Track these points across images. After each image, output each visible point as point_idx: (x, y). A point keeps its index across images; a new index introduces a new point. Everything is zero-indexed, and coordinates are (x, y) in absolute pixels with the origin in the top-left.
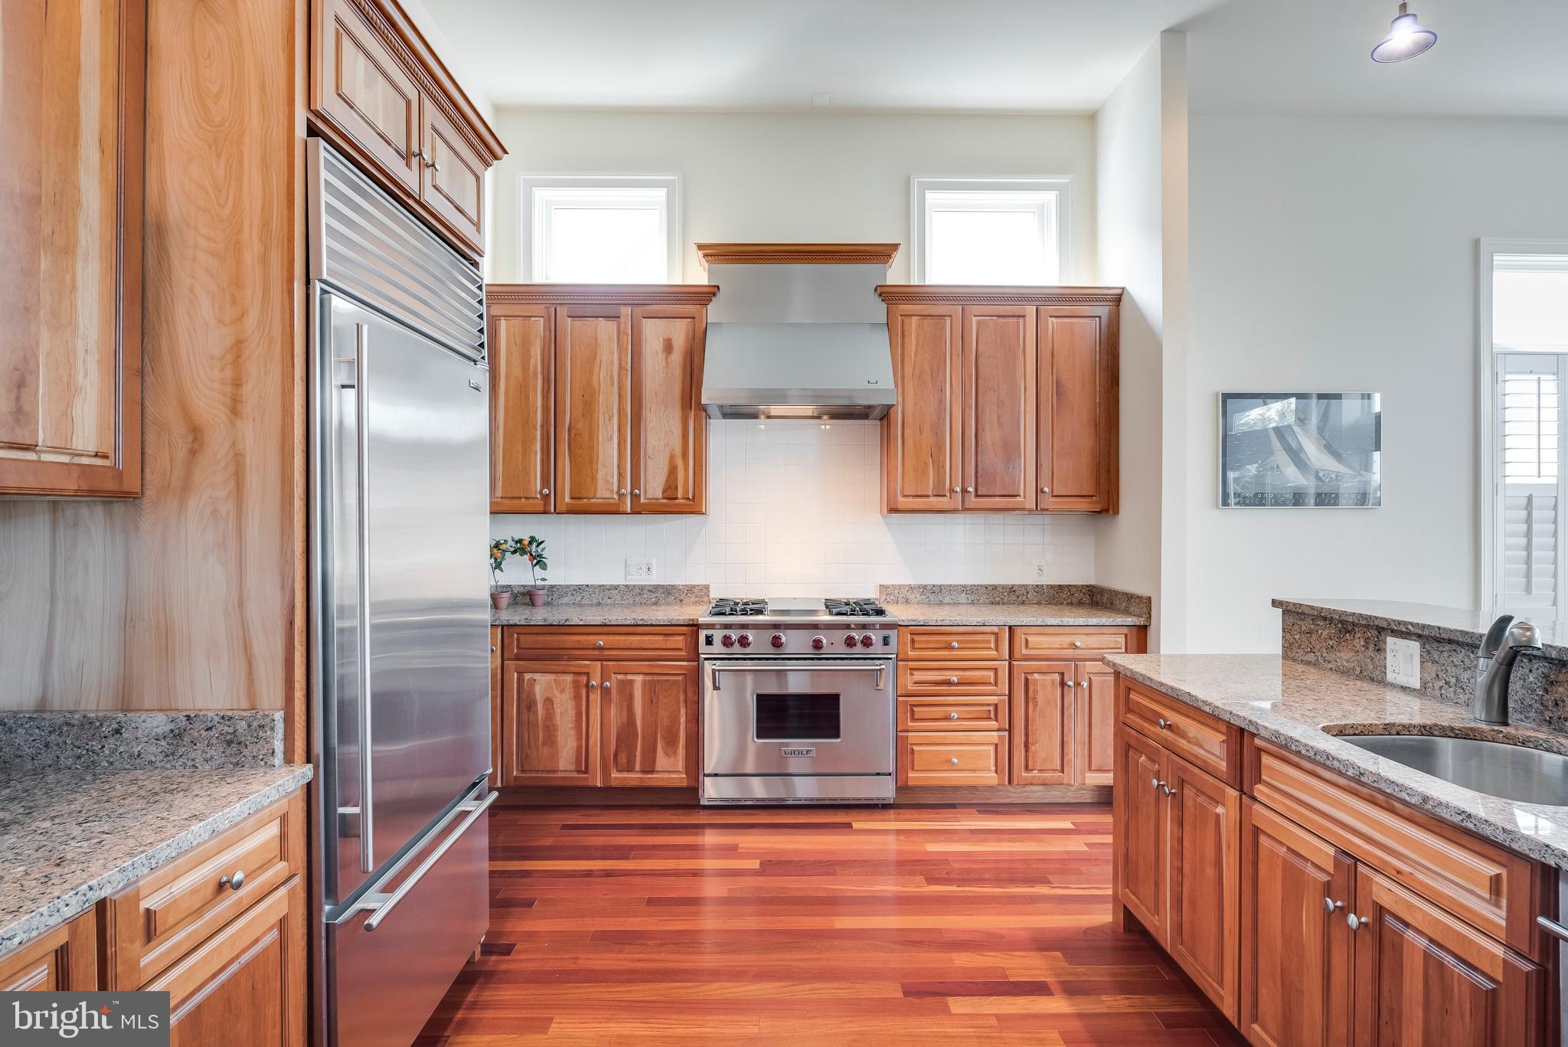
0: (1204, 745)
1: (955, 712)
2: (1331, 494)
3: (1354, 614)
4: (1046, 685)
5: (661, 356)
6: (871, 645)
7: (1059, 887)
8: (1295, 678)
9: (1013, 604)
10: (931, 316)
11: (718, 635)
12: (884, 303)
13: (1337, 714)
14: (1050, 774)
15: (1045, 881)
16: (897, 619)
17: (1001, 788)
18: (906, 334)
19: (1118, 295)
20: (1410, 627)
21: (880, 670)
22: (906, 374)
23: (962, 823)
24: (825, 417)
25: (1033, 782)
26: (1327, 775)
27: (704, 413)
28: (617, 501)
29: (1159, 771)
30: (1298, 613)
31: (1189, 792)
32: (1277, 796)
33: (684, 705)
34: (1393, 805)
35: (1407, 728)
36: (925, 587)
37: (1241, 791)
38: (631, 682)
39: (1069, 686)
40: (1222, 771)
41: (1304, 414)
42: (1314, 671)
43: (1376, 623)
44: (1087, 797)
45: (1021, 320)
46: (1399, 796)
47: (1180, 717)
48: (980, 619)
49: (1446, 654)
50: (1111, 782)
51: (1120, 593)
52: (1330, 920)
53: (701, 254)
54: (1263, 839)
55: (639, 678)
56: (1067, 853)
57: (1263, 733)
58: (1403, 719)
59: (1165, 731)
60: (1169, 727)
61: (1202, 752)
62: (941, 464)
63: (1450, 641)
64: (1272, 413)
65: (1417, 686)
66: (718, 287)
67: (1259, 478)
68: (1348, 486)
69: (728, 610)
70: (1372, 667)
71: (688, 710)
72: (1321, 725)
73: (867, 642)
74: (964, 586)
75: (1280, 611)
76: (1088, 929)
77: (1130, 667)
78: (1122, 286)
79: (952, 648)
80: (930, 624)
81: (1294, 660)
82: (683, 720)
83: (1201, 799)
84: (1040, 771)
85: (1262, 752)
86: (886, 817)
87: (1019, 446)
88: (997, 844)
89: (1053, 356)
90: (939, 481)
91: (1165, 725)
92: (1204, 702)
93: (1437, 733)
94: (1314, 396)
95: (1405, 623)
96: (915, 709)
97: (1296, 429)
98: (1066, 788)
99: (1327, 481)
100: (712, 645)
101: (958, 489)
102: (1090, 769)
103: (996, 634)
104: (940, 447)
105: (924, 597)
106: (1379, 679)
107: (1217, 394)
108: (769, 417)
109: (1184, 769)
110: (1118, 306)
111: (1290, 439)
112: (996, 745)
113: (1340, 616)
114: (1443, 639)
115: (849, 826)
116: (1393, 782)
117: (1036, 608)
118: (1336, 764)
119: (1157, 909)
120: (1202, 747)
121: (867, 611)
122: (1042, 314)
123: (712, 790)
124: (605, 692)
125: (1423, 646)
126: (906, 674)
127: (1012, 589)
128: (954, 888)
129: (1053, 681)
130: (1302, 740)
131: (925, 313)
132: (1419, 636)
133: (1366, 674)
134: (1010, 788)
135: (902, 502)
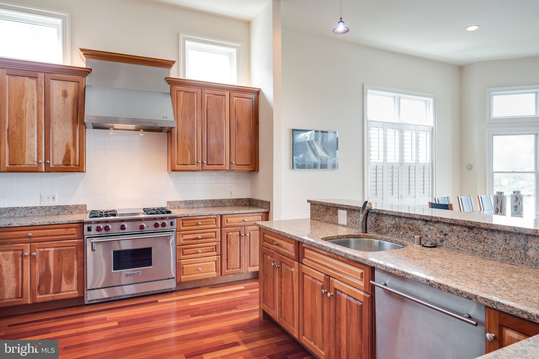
0: (288, 249)
1: (200, 250)
2: (324, 165)
3: (330, 203)
4: (234, 236)
5: (61, 98)
6: (165, 226)
7: (240, 309)
8: (314, 225)
9: (221, 206)
10: (188, 92)
11: (94, 227)
12: (169, 85)
13: (325, 234)
14: (235, 270)
15: (235, 308)
16: (176, 215)
17: (217, 278)
18: (178, 98)
19: (258, 91)
20: (344, 206)
21: (169, 236)
22: (179, 115)
23: (203, 293)
24: (142, 130)
25: (230, 273)
26: (322, 252)
27: (84, 126)
28: (37, 166)
29: (274, 260)
30: (315, 204)
31: (283, 265)
32: (309, 261)
33: (76, 259)
34: (339, 258)
35: (343, 236)
36: (186, 201)
37: (299, 262)
38: (48, 252)
39: (242, 236)
40: (293, 256)
41: (316, 137)
42: (319, 222)
43: (336, 206)
44: (249, 277)
45: (224, 97)
46: (340, 255)
47: (281, 241)
48: (209, 213)
49: (353, 214)
50: (258, 270)
51: (259, 200)
52: (323, 295)
53: (82, 53)
54: (305, 276)
55: (52, 250)
56: (242, 297)
57: (305, 242)
58: (342, 234)
59: (276, 246)
60: (277, 245)
61: (287, 251)
62: (193, 152)
63: (354, 210)
64: (307, 136)
65: (346, 224)
66: (91, 69)
67: (303, 159)
68: (330, 162)
69: (98, 215)
70: (335, 220)
71: (79, 262)
72: (321, 238)
73: (164, 225)
74: (202, 201)
75: (309, 204)
76: (251, 321)
77: (264, 225)
78: (260, 88)
79: (198, 225)
80: (190, 216)
81: (314, 219)
82: (76, 266)
83: (287, 267)
84: (232, 269)
85: (305, 248)
86: (172, 296)
87: (223, 145)
88: (217, 298)
89: (235, 112)
90: (193, 159)
91: (276, 244)
92: (288, 234)
93: (350, 237)
94: (320, 132)
95: (343, 205)
96: (184, 250)
97: (314, 142)
98: (241, 274)
99: (323, 160)
100: (91, 231)
101: (200, 162)
102: (250, 266)
103: (215, 218)
104: (193, 145)
105: (186, 205)
106: (336, 223)
107: (290, 129)
108: (114, 129)
109: (282, 258)
110: (258, 95)
111: (312, 146)
112: (216, 261)
113: (326, 204)
114: (352, 209)
115: (157, 301)
116: (338, 251)
117: (230, 208)
118: (324, 248)
119: (274, 308)
120: (287, 250)
121: (163, 212)
122: (232, 96)
123: (91, 296)
124: (33, 258)
125: (347, 212)
126: (180, 237)
127: (221, 201)
128: (202, 317)
129: (237, 235)
130: (315, 242)
131: (186, 91)
132: (346, 209)
133: (333, 222)
134: (221, 277)
135: (177, 167)
